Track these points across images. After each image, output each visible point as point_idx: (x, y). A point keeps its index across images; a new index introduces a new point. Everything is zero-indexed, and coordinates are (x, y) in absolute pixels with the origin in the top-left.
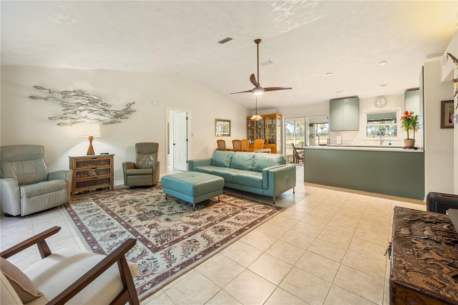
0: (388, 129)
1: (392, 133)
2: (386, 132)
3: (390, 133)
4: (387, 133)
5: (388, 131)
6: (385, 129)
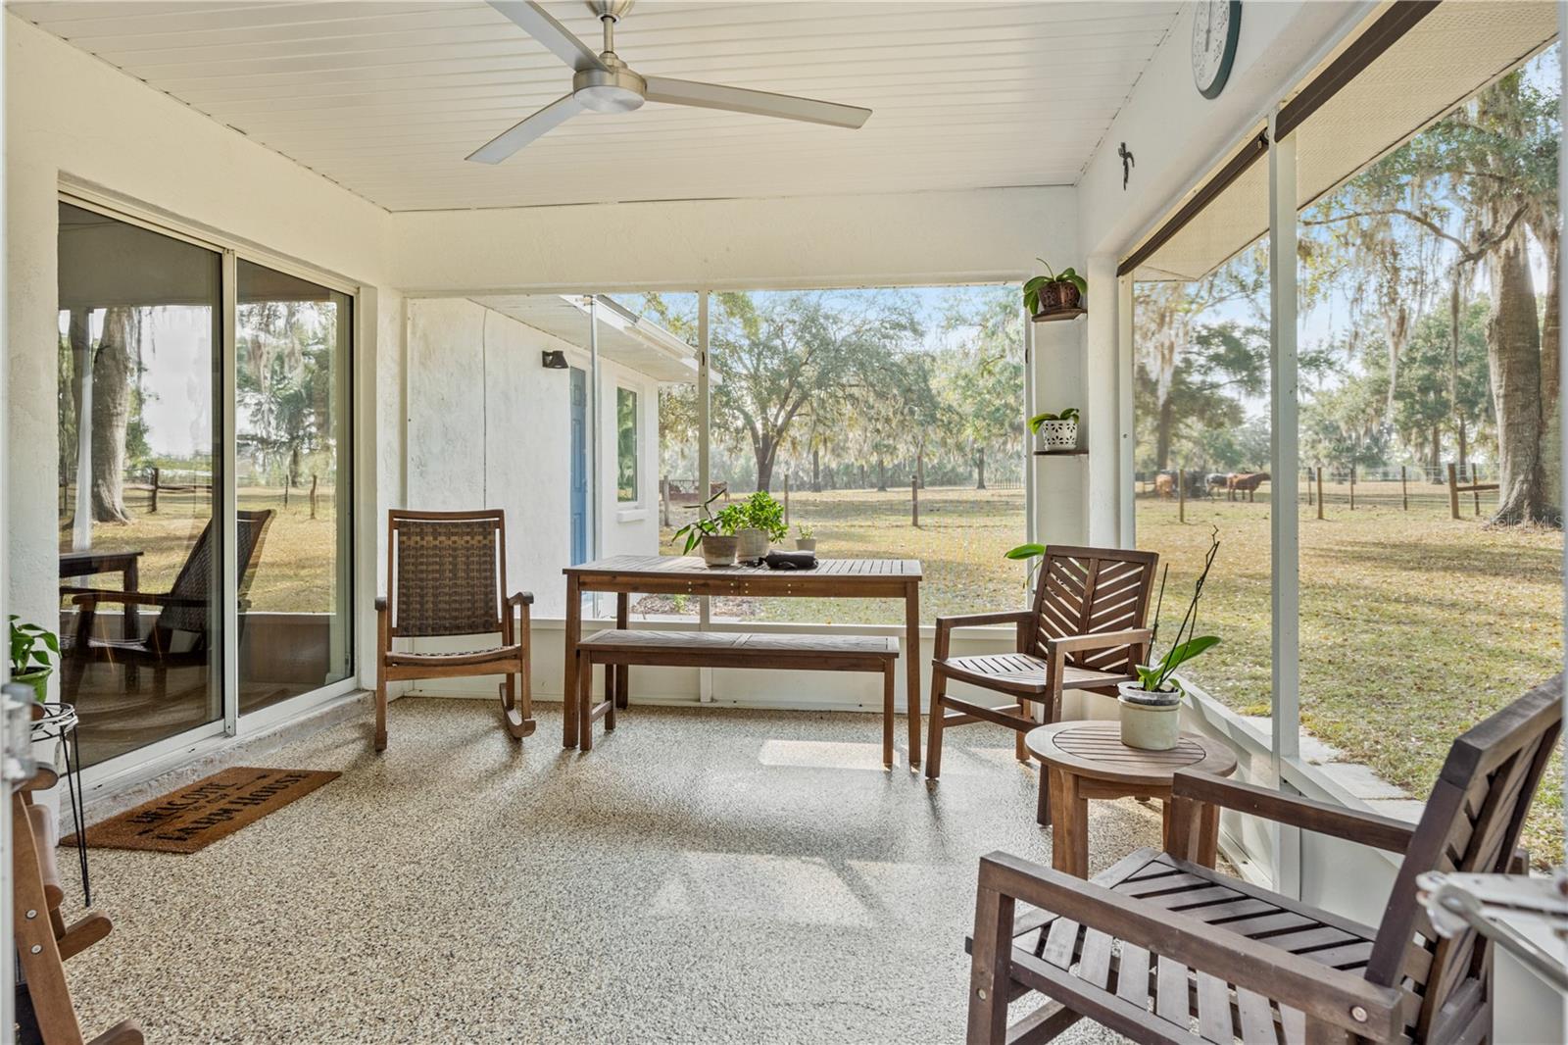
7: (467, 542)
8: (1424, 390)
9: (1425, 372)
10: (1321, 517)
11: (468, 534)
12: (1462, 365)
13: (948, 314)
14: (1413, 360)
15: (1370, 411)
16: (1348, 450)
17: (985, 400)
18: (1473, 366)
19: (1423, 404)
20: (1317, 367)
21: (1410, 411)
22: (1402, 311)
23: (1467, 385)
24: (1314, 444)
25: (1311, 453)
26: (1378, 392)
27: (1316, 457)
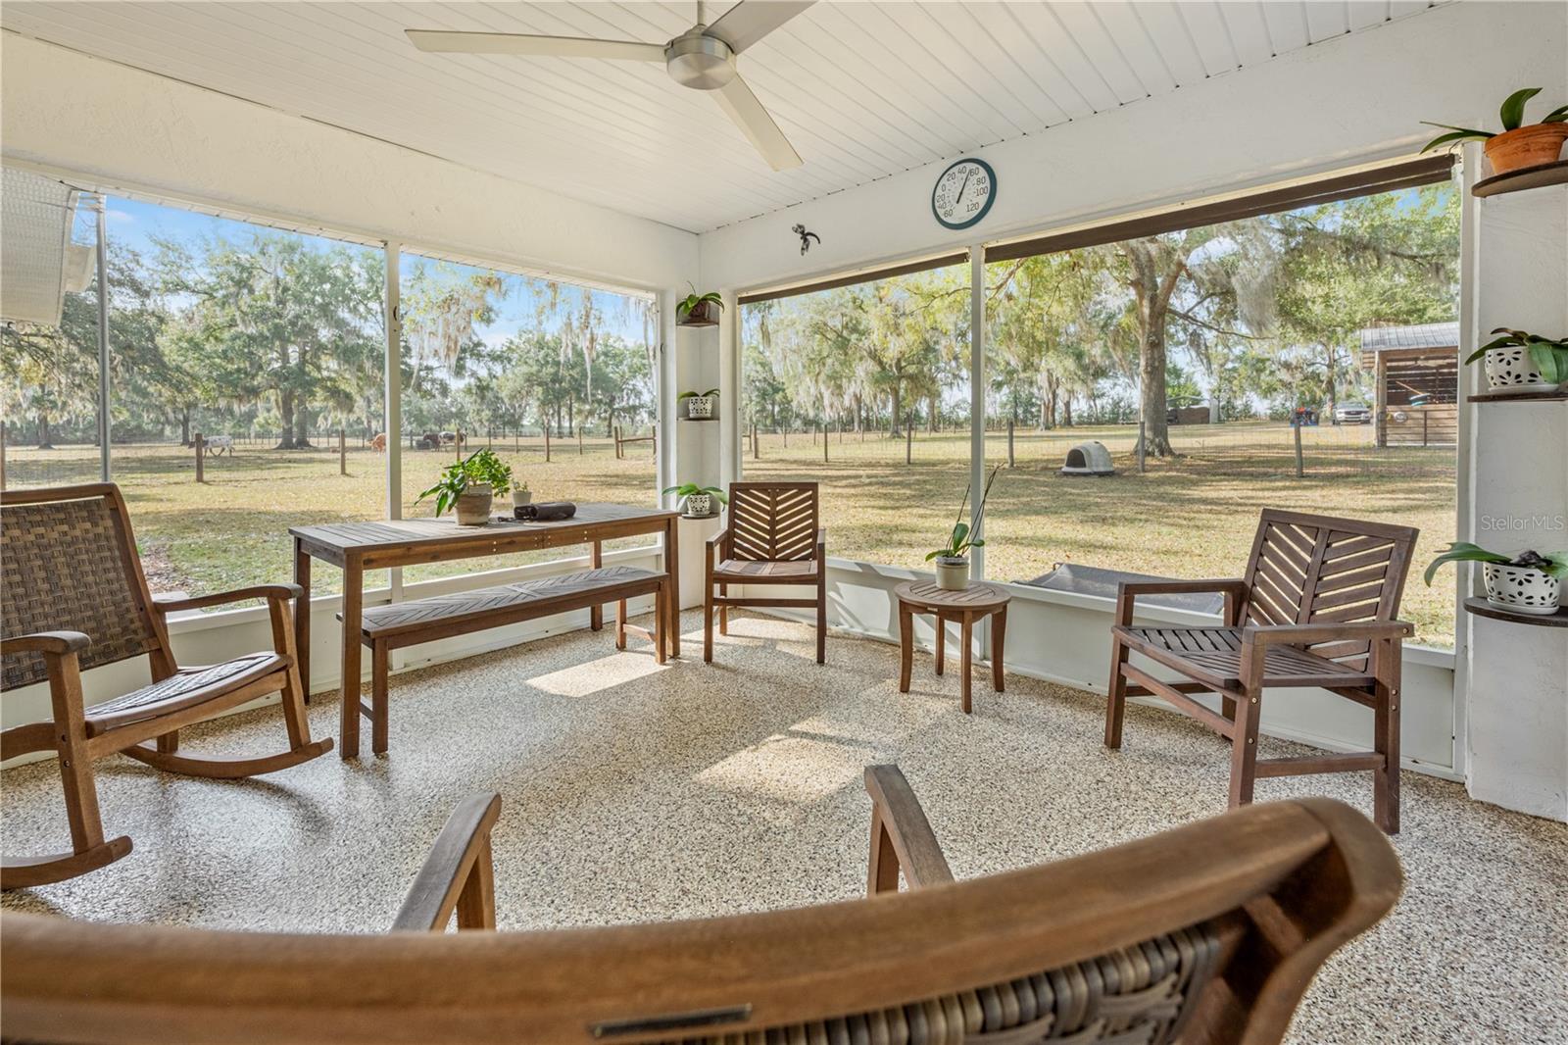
0: (1333, 400)
1: (1348, 413)
2: (1326, 410)
3: (1341, 415)
4: (1328, 414)
5: (1333, 406)
6: (1321, 398)
7: (65, 534)
8: (554, 381)
9: (552, 370)
10: (548, 460)
11: (62, 522)
12: (573, 368)
13: (168, 278)
14: (548, 362)
15: (524, 392)
16: (501, 416)
17: (214, 364)
18: (578, 369)
19: (553, 390)
20: (502, 362)
21: (546, 392)
22: (592, 334)
23: (576, 380)
24: (479, 412)
25: (477, 418)
26: (528, 380)
27: (481, 421)
